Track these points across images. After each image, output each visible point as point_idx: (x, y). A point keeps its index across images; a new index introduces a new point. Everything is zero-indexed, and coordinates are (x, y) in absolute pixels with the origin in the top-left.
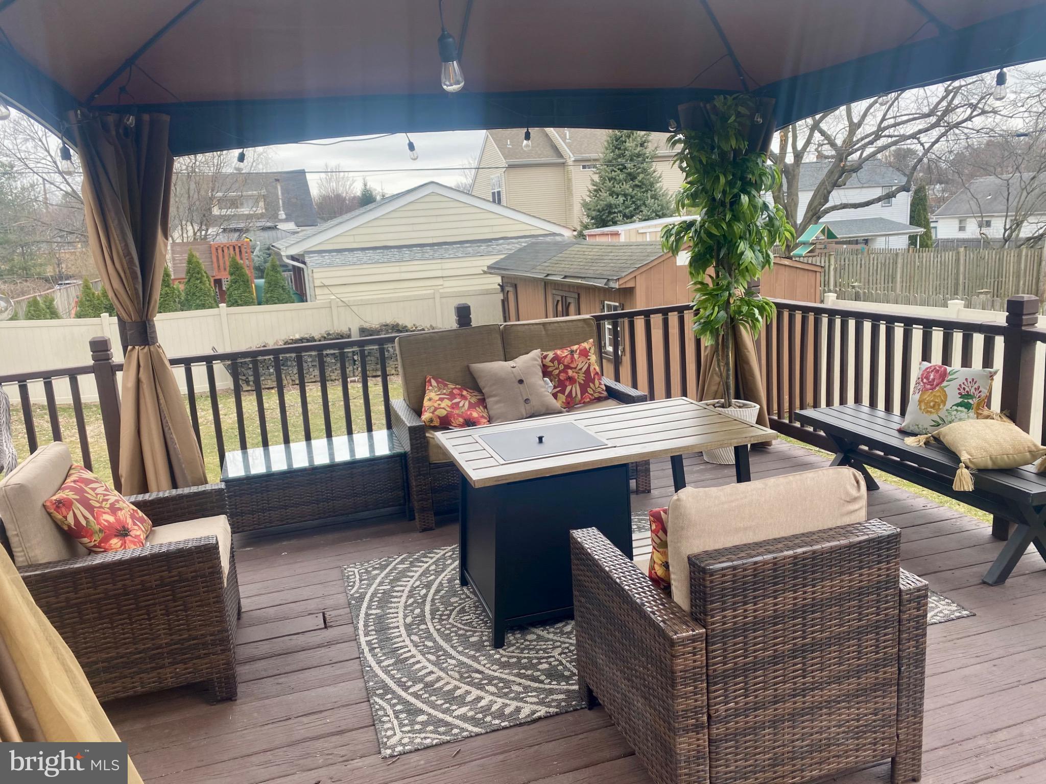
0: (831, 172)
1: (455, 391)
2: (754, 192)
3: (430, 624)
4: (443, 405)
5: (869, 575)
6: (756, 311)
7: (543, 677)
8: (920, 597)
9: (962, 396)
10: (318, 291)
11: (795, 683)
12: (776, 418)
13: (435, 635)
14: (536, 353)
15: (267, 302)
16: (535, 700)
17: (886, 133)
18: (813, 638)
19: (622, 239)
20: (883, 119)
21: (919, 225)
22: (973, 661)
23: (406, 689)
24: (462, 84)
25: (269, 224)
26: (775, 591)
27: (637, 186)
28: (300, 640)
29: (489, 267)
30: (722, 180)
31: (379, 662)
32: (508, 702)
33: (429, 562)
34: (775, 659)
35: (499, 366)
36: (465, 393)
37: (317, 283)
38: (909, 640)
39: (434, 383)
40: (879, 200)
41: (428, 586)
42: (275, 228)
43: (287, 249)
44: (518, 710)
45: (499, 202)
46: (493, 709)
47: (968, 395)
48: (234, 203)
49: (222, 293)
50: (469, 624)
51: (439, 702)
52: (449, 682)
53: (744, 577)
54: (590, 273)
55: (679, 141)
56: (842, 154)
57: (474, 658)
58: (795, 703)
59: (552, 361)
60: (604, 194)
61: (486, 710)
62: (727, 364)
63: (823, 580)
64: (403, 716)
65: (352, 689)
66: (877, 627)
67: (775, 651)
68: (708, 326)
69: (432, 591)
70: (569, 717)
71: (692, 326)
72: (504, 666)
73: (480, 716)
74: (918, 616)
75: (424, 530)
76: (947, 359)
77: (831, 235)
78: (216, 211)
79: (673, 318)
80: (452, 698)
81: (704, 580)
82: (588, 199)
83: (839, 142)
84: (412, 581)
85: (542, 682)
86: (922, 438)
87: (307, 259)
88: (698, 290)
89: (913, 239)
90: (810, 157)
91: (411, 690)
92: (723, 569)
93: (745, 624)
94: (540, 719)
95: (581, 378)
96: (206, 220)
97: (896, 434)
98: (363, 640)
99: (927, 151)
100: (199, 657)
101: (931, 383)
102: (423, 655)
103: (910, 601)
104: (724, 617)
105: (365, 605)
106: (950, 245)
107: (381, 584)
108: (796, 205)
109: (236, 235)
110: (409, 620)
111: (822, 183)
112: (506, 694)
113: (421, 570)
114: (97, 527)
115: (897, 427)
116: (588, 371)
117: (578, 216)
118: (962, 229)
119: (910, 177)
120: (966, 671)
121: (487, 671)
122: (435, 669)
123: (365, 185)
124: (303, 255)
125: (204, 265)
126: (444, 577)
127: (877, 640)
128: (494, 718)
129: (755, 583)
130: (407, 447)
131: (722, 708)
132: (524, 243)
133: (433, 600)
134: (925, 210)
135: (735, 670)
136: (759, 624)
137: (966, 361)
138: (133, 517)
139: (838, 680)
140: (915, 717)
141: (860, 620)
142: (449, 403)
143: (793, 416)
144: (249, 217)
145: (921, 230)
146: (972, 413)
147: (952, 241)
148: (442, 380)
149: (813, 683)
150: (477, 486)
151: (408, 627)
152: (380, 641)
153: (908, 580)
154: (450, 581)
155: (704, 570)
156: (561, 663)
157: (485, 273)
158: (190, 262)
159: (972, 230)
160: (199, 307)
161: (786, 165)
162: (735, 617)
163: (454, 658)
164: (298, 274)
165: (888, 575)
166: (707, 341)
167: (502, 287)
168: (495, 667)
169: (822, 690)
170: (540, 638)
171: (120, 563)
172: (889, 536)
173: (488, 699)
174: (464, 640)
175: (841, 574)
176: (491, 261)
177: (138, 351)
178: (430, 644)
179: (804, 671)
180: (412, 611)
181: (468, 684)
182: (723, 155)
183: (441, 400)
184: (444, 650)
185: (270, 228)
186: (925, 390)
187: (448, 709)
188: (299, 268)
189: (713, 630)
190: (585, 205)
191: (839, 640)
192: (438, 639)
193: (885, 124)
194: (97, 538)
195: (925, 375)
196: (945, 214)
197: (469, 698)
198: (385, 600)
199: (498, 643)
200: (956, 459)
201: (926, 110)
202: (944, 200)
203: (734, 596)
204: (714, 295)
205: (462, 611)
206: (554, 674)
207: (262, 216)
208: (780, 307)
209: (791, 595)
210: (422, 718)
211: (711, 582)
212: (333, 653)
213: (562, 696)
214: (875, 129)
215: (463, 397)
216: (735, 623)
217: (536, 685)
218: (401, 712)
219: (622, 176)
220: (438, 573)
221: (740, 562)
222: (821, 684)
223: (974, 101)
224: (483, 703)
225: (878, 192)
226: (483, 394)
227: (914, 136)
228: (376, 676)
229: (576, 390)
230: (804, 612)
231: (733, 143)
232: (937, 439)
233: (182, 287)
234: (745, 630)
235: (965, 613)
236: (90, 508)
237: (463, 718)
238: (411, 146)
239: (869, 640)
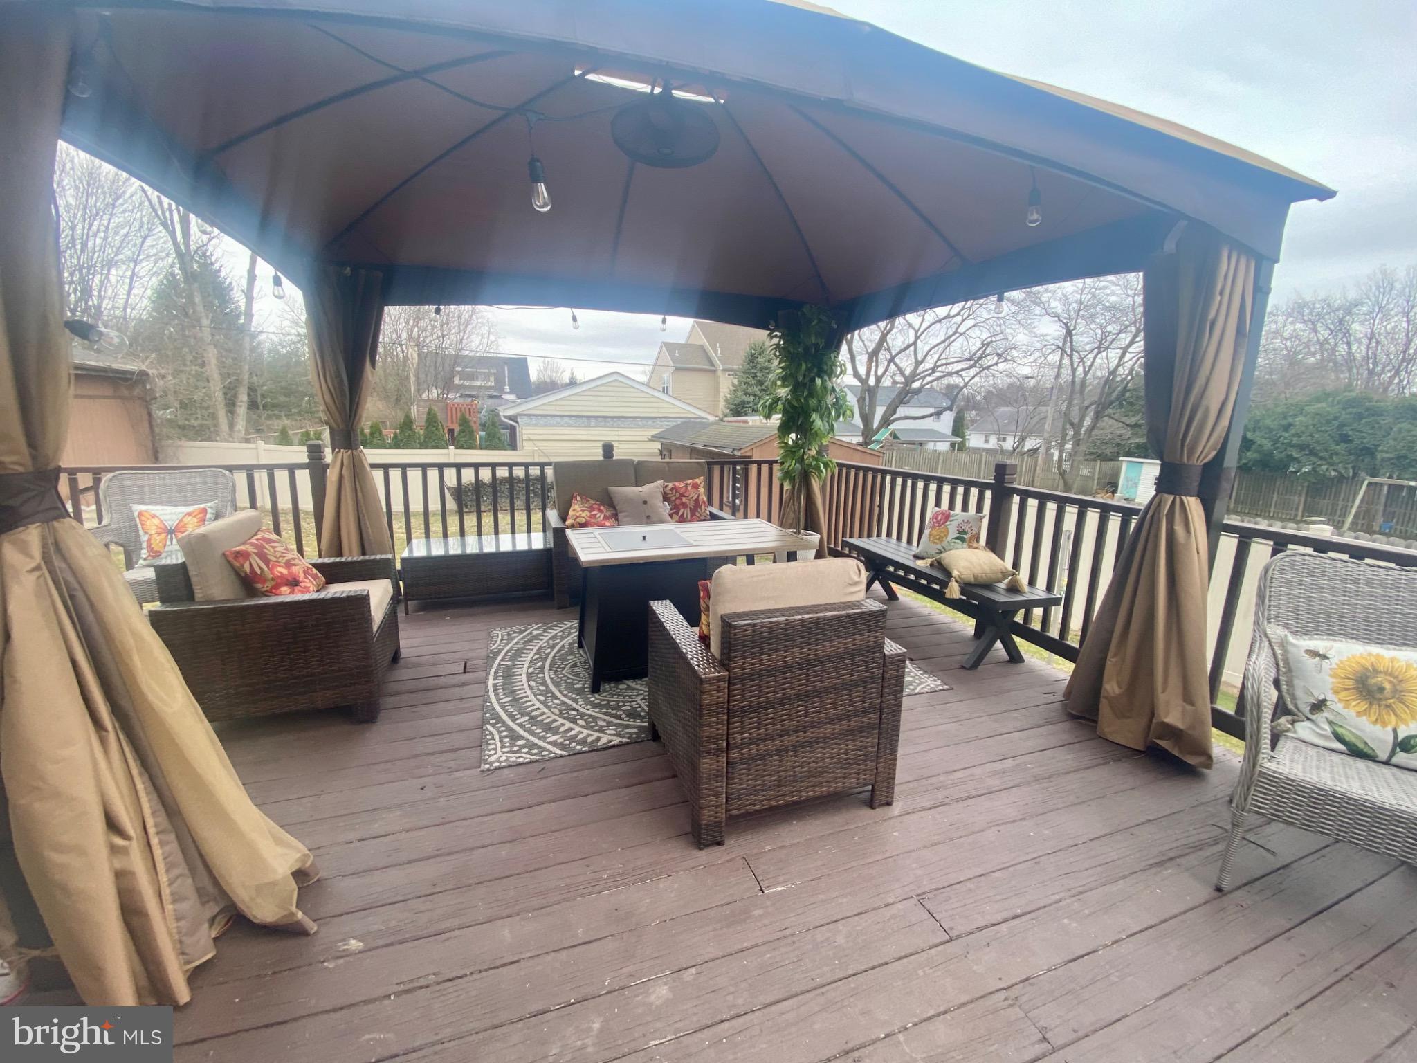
0: (900, 393)
1: (595, 506)
2: (826, 378)
3: (546, 674)
4: (584, 515)
5: (862, 639)
6: (822, 466)
7: (624, 716)
8: (899, 661)
9: (959, 532)
10: (525, 443)
11: (798, 721)
12: (832, 546)
13: (549, 681)
14: (660, 483)
15: (486, 448)
16: (614, 732)
17: (940, 369)
18: (814, 687)
19: (750, 423)
20: (938, 360)
21: (958, 436)
22: (947, 721)
23: (514, 719)
24: (549, 207)
25: (495, 394)
26: (786, 646)
27: (763, 390)
28: (443, 680)
29: (653, 436)
30: (804, 366)
31: (498, 700)
32: (592, 733)
33: (558, 631)
34: (783, 701)
35: (631, 490)
36: (602, 508)
37: (525, 437)
38: (889, 694)
39: (579, 498)
40: (930, 415)
41: (552, 647)
42: (499, 397)
43: (505, 412)
44: (598, 739)
45: (667, 393)
46: (579, 738)
47: (963, 532)
48: (471, 377)
49: (453, 439)
50: (577, 675)
51: (538, 731)
52: (550, 716)
53: (762, 633)
54: (722, 444)
55: (776, 336)
56: (909, 380)
57: (575, 700)
58: (797, 737)
59: (671, 490)
60: (740, 393)
61: (573, 739)
62: (800, 503)
63: (824, 640)
64: (506, 740)
65: (472, 718)
66: (864, 682)
67: (784, 694)
68: (787, 475)
69: (555, 650)
70: (637, 746)
71: (777, 473)
72: (595, 706)
73: (568, 742)
74: (897, 676)
75: (560, 608)
76: (952, 505)
77: (896, 437)
78: (457, 381)
79: (765, 468)
80: (549, 728)
81: (730, 632)
82: (729, 396)
83: (907, 372)
84: (541, 642)
85: (622, 719)
86: (929, 561)
87: (519, 420)
88: (782, 447)
89: (953, 445)
90: (886, 382)
91: (518, 721)
92: (745, 625)
93: (761, 670)
94: (613, 746)
95: (692, 504)
96: (448, 386)
97: (912, 558)
98: (491, 682)
99: (966, 384)
100: (346, 686)
101: (938, 522)
102: (535, 695)
103: (891, 664)
104: (744, 663)
105: (500, 658)
106: (977, 451)
107: (516, 643)
108: (874, 414)
109: (470, 399)
110: (531, 670)
111: (893, 401)
112: (592, 727)
113: (550, 635)
114: (271, 576)
115: (913, 553)
116: (697, 500)
117: (722, 406)
118: (987, 441)
119: (953, 401)
120: (940, 728)
121: (582, 710)
122: (542, 706)
123: (572, 374)
124: (516, 417)
125: (440, 416)
126: (566, 641)
127: (865, 692)
128: (577, 744)
129: (771, 638)
130: (551, 545)
131: (739, 737)
132: (679, 421)
133: (554, 656)
134: (962, 426)
135: (751, 707)
136: (772, 671)
137: (965, 508)
138: (306, 572)
139: (833, 721)
140: (891, 754)
141: (852, 675)
142: (589, 514)
143: (845, 544)
144: (480, 387)
145: (959, 440)
146: (965, 545)
147: (979, 449)
148: (586, 496)
149: (812, 722)
150: (584, 565)
151: (529, 676)
152: (504, 684)
153: (892, 648)
154: (570, 644)
155: (730, 625)
156: (640, 706)
157: (650, 440)
158: (429, 413)
159: (993, 443)
160: (433, 447)
161: (869, 386)
162: (753, 664)
163: (558, 699)
164: (513, 430)
165: (875, 642)
166: (787, 486)
167: (661, 452)
168: (589, 707)
169: (819, 728)
170: (629, 687)
171: (283, 604)
172: (878, 611)
173: (577, 729)
174: (570, 687)
175: (839, 637)
176: (655, 432)
177: (345, 454)
178: (542, 688)
179: (806, 711)
180: (535, 664)
181: (564, 718)
182: (806, 349)
183: (583, 511)
184: (553, 694)
185: (495, 397)
186: (934, 527)
187: (543, 736)
188: (514, 427)
189: (735, 673)
190: (726, 400)
191: (835, 689)
192: (550, 685)
193: (939, 363)
194: (268, 585)
195: (935, 517)
196: (978, 430)
197: (562, 729)
198: (517, 655)
199: (595, 689)
200: (948, 574)
201: (968, 356)
202: (976, 421)
203: (753, 647)
204: (791, 451)
205: (575, 665)
206: (632, 714)
207: (490, 388)
208: (840, 466)
209: (798, 650)
210: (521, 742)
211: (735, 635)
212: (465, 691)
213: (635, 730)
214: (932, 366)
215: (600, 511)
216: (752, 669)
217: (618, 721)
218: (506, 737)
219: (753, 382)
220: (562, 638)
221: (759, 621)
222: (819, 723)
223: (1000, 352)
224: (573, 733)
225: (932, 410)
226: (615, 508)
227: (957, 373)
228: (494, 709)
229: (687, 513)
230: (808, 665)
231: (813, 339)
232: (939, 562)
233: (422, 432)
234: (761, 676)
235: (946, 687)
236: (267, 562)
237: (554, 744)
238: (574, 319)
239: (858, 692)
